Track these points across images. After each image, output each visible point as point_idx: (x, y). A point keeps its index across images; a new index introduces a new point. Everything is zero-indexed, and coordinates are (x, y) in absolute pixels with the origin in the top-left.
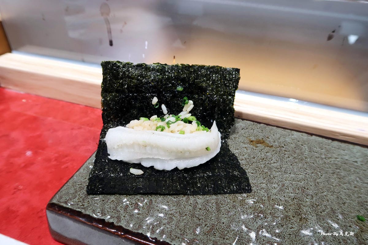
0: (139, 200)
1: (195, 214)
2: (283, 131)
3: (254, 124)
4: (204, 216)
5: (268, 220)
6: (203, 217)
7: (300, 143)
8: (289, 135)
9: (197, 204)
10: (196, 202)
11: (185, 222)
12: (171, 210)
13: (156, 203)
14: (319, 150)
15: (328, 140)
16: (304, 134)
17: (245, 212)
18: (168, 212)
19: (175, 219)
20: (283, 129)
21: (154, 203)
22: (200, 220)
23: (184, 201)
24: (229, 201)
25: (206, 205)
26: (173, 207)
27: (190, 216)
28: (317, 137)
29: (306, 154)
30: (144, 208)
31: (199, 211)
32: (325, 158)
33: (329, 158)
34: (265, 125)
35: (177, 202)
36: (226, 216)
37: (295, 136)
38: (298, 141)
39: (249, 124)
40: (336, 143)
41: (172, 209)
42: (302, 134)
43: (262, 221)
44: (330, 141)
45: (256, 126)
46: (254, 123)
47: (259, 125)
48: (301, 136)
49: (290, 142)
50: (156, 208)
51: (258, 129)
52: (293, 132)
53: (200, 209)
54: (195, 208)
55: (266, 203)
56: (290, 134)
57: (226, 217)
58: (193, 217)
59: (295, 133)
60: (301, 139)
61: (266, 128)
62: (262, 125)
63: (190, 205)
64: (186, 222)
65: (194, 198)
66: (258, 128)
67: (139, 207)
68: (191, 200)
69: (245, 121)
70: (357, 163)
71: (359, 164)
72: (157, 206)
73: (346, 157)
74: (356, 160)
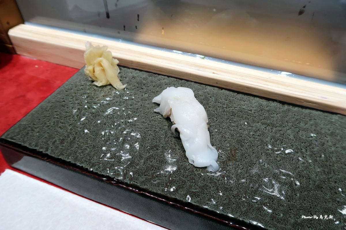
5: (158, 151)
7: (210, 96)
12: (88, 144)
14: (224, 101)
15: (234, 93)
16: (216, 88)
18: (85, 145)
19: (89, 150)
20: (199, 85)
21: (76, 139)
29: (211, 104)
32: (226, 108)
33: (229, 108)
34: (186, 81)
37: (207, 90)
39: (172, 81)
40: (240, 95)
42: (214, 88)
46: (177, 79)
47: (180, 81)
49: (201, 94)
51: (178, 84)
55: (162, 140)
56: (204, 88)
59: (209, 87)
60: (212, 93)
62: (183, 81)
66: (179, 83)
69: (170, 78)
70: (251, 111)
71: (253, 112)
72: (78, 141)
73: (244, 107)
74: (251, 109)
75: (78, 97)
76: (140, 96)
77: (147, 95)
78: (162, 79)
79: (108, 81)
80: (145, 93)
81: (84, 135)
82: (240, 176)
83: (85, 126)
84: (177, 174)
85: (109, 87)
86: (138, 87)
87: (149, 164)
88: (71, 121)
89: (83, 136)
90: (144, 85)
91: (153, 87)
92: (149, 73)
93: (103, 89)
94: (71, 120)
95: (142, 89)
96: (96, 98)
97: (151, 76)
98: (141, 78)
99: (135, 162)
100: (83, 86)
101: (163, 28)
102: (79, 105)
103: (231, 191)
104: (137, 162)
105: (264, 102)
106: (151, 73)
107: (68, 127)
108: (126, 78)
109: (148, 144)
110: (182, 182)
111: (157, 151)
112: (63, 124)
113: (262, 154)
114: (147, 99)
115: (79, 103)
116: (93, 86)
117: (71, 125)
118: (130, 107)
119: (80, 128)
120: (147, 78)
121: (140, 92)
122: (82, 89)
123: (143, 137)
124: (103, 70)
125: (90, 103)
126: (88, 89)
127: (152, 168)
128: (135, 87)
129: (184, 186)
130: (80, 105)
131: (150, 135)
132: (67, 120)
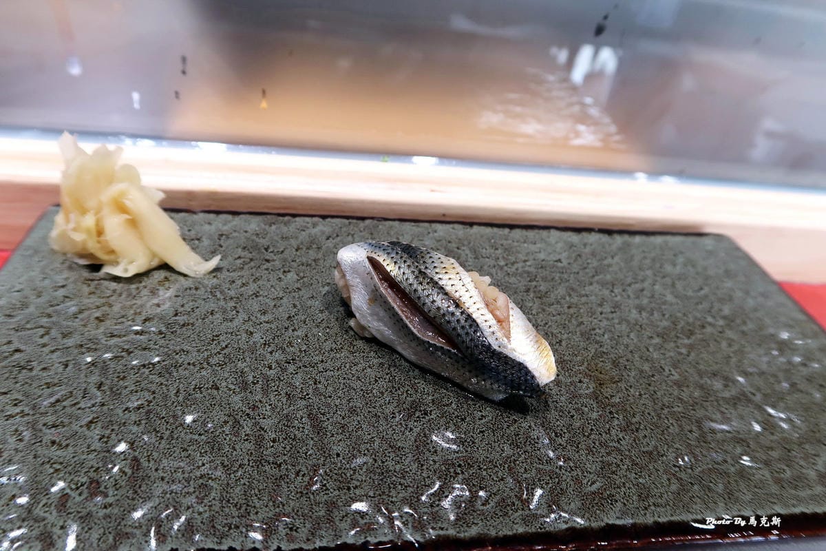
0: (99, 468)
1: (265, 457)
2: (414, 228)
3: (350, 223)
4: (289, 455)
5: (432, 417)
6: (286, 458)
7: (454, 245)
8: (429, 233)
9: (262, 432)
10: (261, 428)
11: (245, 484)
12: (199, 467)
13: (152, 462)
14: (493, 251)
15: (501, 229)
16: (456, 226)
17: (379, 417)
18: (191, 475)
19: (215, 486)
20: (413, 224)
21: (145, 464)
22: (280, 466)
23: (227, 435)
24: (337, 402)
25: (287, 426)
26: (204, 458)
27: (252, 467)
28: (483, 228)
29: (470, 264)
30: (118, 486)
31: (273, 446)
32: (506, 265)
33: (513, 264)
35: (209, 442)
36: (340, 437)
37: (441, 234)
38: (450, 242)
39: (340, 226)
40: (517, 233)
41: (200, 464)
42: (451, 226)
43: (422, 423)
44: (507, 231)
45: (357, 227)
46: (350, 220)
47: (362, 224)
48: (451, 230)
49: (433, 246)
50: (155, 474)
51: (361, 231)
52: (434, 226)
53: (274, 441)
54: (259, 441)
55: (419, 383)
56: (430, 230)
57: (341, 440)
58: (260, 466)
59: (439, 227)
60: (454, 237)
61: (378, 226)
62: (368, 222)
63: (247, 440)
64: (247, 484)
65: (253, 421)
66: (362, 229)
67: (102, 488)
68: (245, 427)
69: (329, 220)
70: (561, 262)
71: (565, 263)
72: (157, 470)
73: (542, 256)
74: (558, 257)
75: (68, 327)
76: (274, 282)
77: (292, 276)
78: (309, 225)
79: (154, 255)
80: (284, 272)
81: (163, 442)
82: (649, 414)
83: (149, 412)
84: (523, 463)
85: (161, 275)
86: (251, 260)
87: (434, 461)
88: (87, 410)
89: (162, 446)
90: (266, 250)
91: (297, 250)
92: (264, 216)
93: (143, 284)
94: (82, 405)
95: (268, 261)
96: (135, 314)
97: (274, 223)
98: (246, 232)
99: (391, 468)
100: (63, 286)
101: (264, 92)
102: (84, 350)
103: (662, 456)
104: (398, 467)
105: (574, 238)
106: (268, 216)
107: (87, 432)
108: (198, 239)
109: (391, 408)
110: (551, 478)
111: (427, 418)
112: (60, 430)
113: (648, 350)
114: (298, 285)
115: (81, 346)
116: (102, 281)
117: (91, 422)
118: (263, 318)
119: (138, 423)
120: (265, 230)
121: (267, 269)
122: (67, 297)
123: (362, 390)
124: (134, 223)
125: (123, 333)
126: (90, 294)
127: (452, 470)
128: (242, 260)
129: (564, 485)
130: (89, 350)
131: (376, 381)
132: (68, 410)
